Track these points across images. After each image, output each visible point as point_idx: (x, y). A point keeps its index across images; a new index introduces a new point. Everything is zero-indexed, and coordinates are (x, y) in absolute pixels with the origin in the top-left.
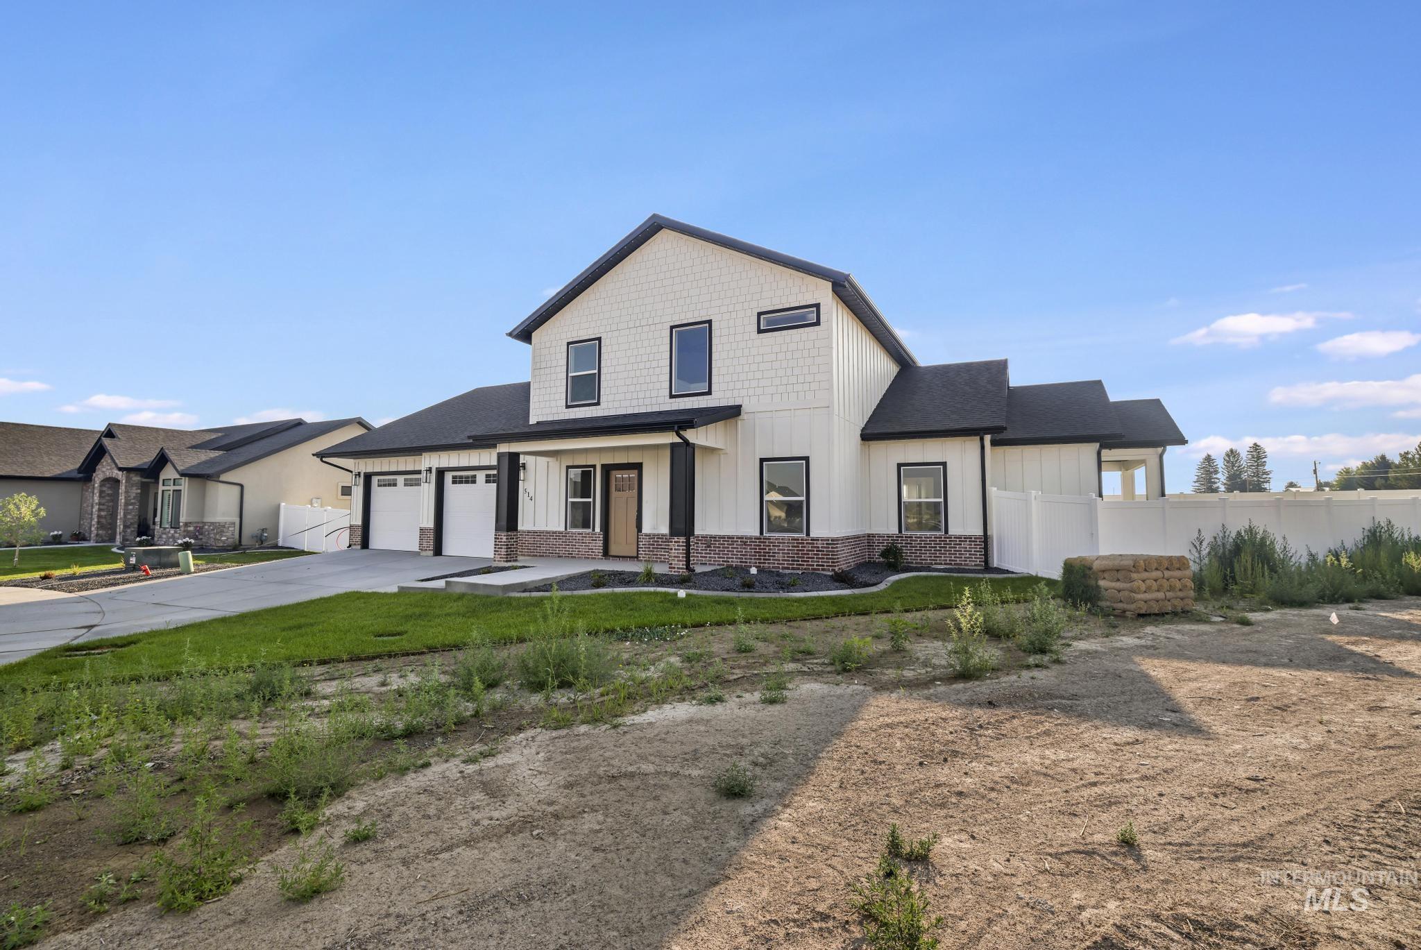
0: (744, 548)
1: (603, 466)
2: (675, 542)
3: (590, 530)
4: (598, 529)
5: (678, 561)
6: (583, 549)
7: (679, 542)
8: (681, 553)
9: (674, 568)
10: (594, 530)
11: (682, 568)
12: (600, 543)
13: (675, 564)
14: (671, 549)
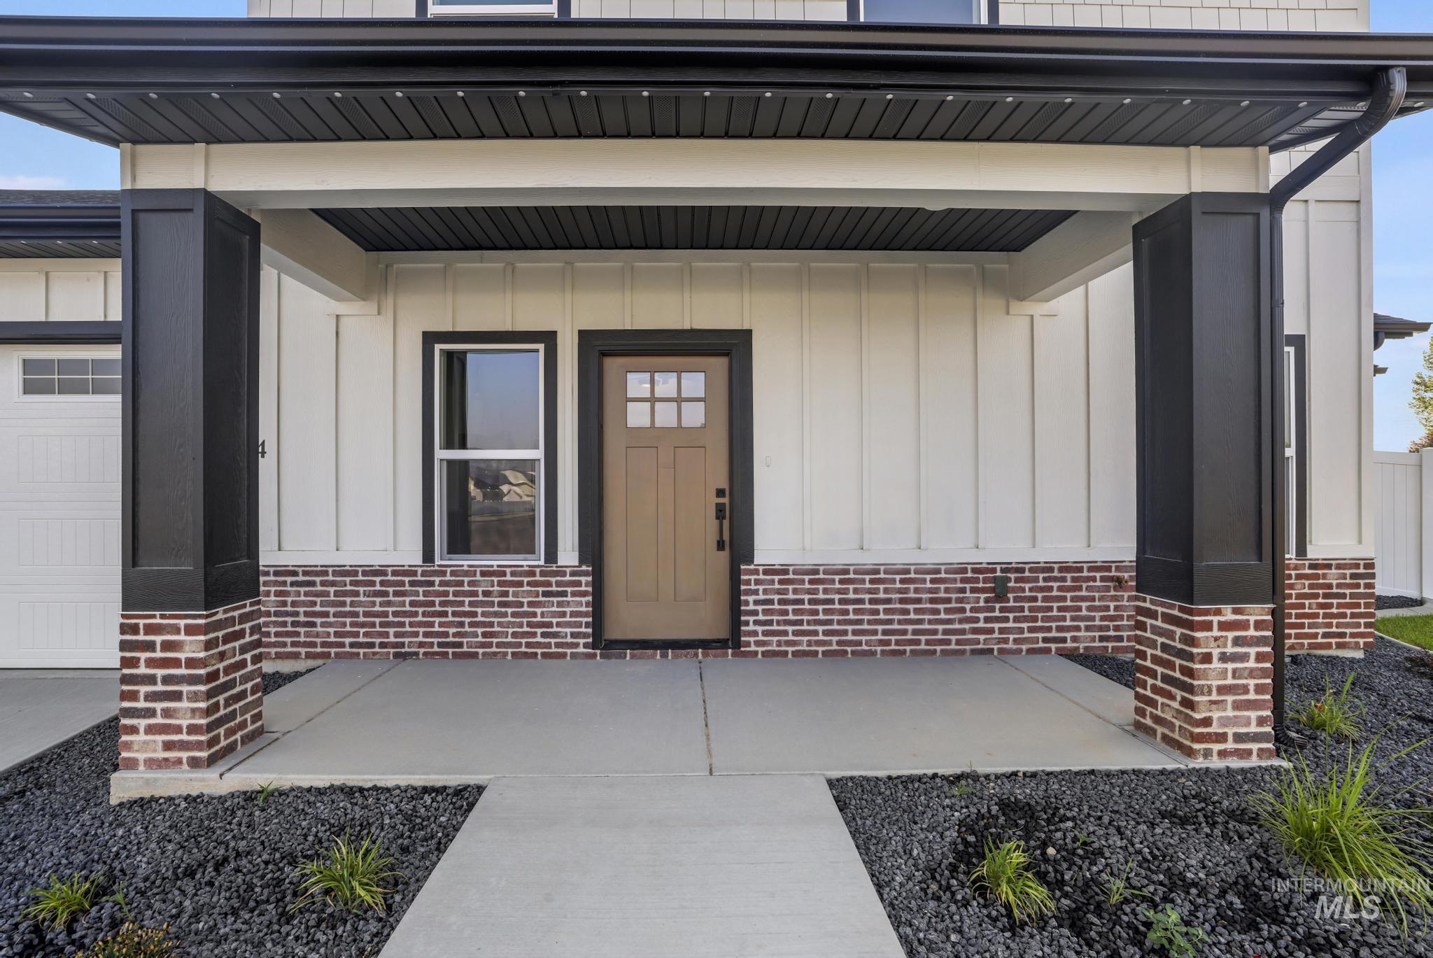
0: (1114, 598)
1: (586, 337)
2: (1224, 626)
3: (538, 560)
4: (568, 555)
5: (1237, 706)
6: (507, 627)
7: (1244, 625)
8: (1252, 673)
9: (1222, 738)
10: (551, 555)
11: (1256, 738)
12: (583, 604)
13: (1225, 722)
14: (1207, 658)
